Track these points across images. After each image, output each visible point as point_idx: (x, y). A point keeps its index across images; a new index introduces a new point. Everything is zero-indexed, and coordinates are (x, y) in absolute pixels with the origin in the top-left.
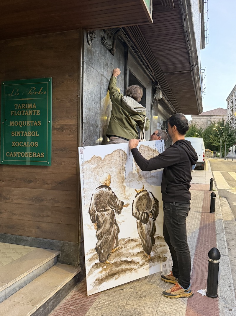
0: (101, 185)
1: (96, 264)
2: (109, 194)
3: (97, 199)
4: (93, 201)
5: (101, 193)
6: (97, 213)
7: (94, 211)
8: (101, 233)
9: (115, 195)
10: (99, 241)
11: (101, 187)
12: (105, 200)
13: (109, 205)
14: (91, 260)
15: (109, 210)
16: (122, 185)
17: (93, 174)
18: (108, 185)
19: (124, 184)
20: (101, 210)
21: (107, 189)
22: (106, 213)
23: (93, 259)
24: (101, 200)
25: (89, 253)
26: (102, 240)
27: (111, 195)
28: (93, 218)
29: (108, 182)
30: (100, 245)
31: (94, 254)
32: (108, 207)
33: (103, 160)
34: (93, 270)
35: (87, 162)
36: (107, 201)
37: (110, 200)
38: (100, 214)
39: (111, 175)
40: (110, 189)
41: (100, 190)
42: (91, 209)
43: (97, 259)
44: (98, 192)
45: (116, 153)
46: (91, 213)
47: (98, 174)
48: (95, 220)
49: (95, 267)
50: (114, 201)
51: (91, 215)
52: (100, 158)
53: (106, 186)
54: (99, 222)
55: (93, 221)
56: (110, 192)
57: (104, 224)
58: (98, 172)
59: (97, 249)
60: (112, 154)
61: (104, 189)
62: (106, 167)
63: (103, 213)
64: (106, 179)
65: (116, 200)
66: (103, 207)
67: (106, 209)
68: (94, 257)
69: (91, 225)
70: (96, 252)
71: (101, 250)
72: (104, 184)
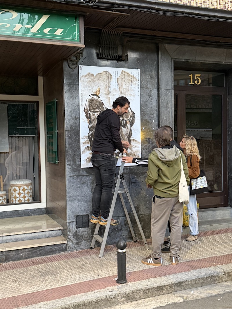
0: (93, 93)
1: (88, 147)
2: (98, 101)
3: (90, 103)
4: (87, 104)
5: (93, 99)
6: (89, 112)
7: (88, 110)
8: (92, 126)
9: (102, 103)
10: (90, 132)
11: (93, 95)
12: (95, 104)
13: (98, 109)
14: (84, 143)
15: (98, 112)
16: (108, 97)
17: (88, 85)
18: (98, 94)
19: (109, 96)
20: (92, 111)
21: (97, 97)
22: (96, 114)
23: (86, 143)
24: (93, 104)
25: (83, 138)
26: (92, 132)
27: (100, 102)
28: (86, 115)
29: (98, 92)
30: (91, 135)
31: (87, 139)
32: (97, 110)
33: (95, 77)
34: (86, 150)
35: (84, 76)
36: (97, 106)
37: (99, 105)
38: (91, 113)
39: (100, 88)
40: (99, 97)
41: (92, 97)
42: (85, 109)
43: (88, 143)
44: (91, 98)
45: (104, 73)
46: (86, 111)
47: (91, 85)
48: (88, 116)
49: (87, 149)
50: (101, 107)
51: (85, 113)
52: (93, 75)
53: (96, 95)
54: (91, 119)
55: (87, 117)
56: (99, 100)
57: (94, 121)
58: (91, 84)
59: (88, 137)
60: (101, 73)
61: (95, 97)
62: (97, 82)
63: (94, 113)
64: (97, 90)
65: (103, 106)
66: (94, 109)
67: (96, 111)
68: (86, 142)
69: (85, 120)
70: (88, 139)
71: (92, 138)
72: (95, 93)
